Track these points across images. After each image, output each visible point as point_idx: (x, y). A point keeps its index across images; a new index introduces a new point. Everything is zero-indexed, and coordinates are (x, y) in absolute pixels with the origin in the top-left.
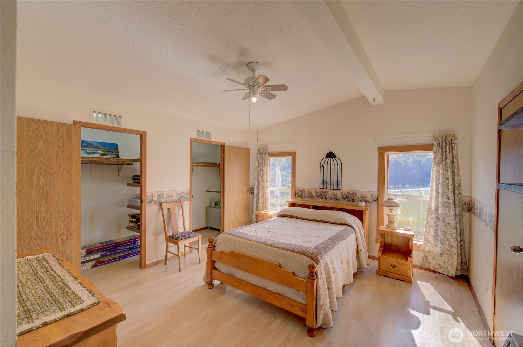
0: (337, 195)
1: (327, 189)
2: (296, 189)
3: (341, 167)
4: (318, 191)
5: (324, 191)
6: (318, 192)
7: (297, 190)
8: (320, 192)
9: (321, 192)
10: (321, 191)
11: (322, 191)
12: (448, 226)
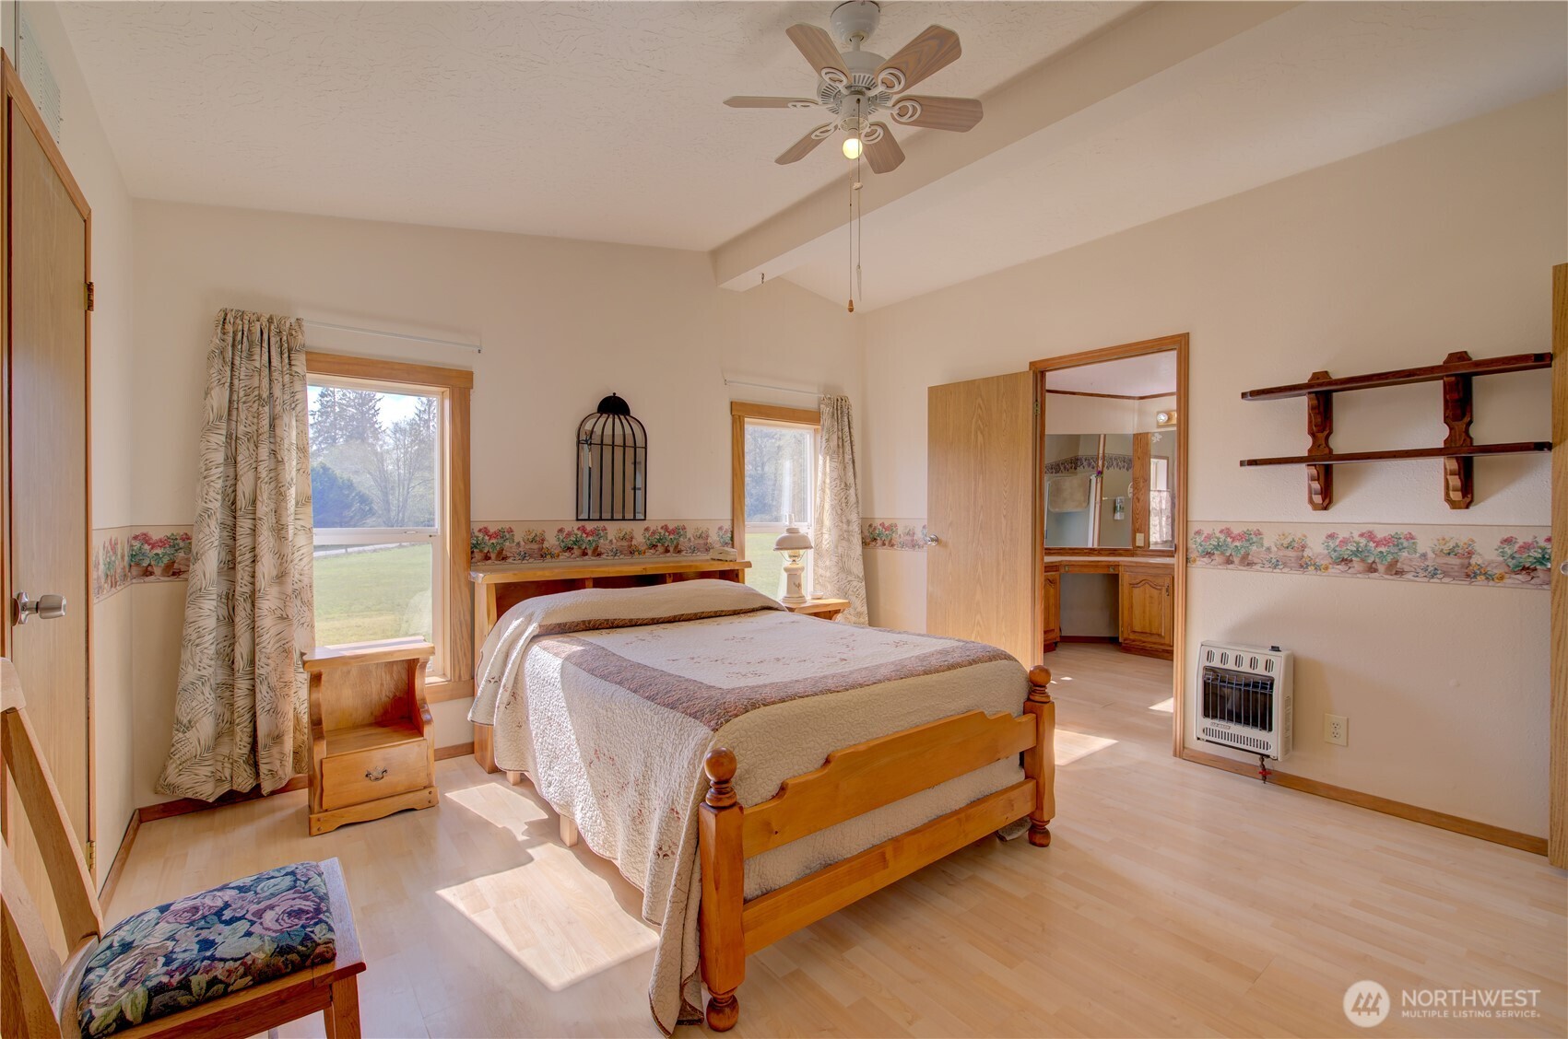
0: (632, 538)
1: (601, 519)
2: (475, 527)
3: (646, 448)
4: (568, 529)
5: (590, 526)
6: (569, 534)
7: (477, 534)
8: (576, 531)
9: (579, 533)
10: (579, 529)
11: (583, 529)
12: (849, 578)
